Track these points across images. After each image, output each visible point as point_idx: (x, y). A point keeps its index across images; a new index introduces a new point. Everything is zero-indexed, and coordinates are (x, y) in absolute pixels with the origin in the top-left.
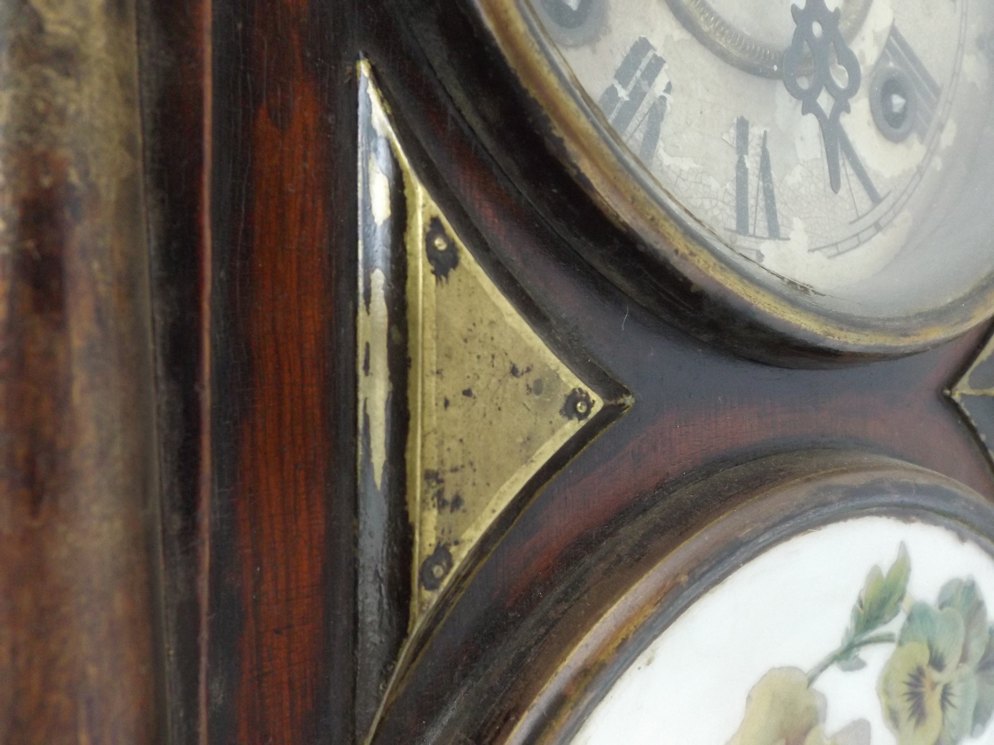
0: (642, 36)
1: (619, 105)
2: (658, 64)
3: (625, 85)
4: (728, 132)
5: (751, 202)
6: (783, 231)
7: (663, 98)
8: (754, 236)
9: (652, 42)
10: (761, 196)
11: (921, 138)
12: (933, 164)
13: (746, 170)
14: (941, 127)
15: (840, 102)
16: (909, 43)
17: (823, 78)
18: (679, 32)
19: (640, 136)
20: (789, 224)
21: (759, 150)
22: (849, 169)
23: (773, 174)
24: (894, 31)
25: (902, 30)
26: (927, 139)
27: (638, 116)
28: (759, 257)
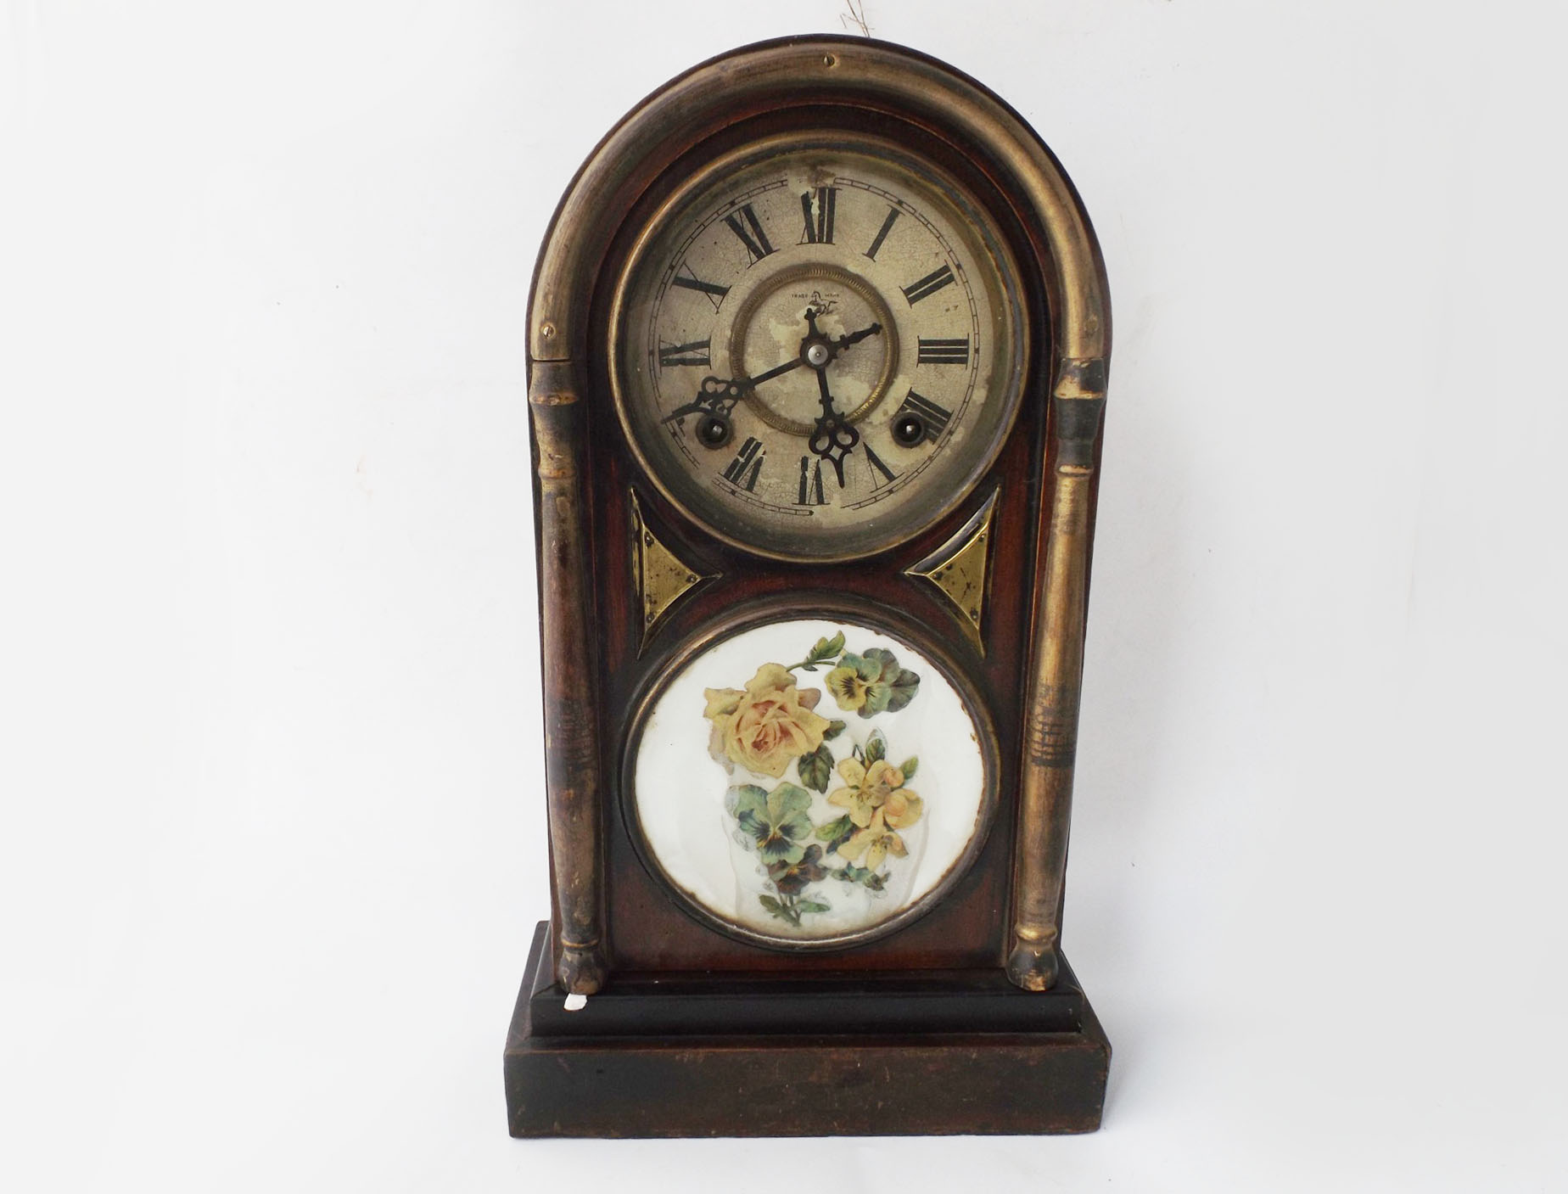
0: (751, 437)
1: (739, 465)
2: (759, 445)
3: (742, 457)
4: (796, 464)
5: (808, 490)
6: (826, 501)
8: (809, 505)
9: (755, 437)
10: (814, 487)
11: (934, 441)
12: (943, 453)
13: (806, 478)
14: (951, 433)
15: (846, 450)
16: (924, 396)
17: (834, 442)
18: (769, 430)
19: (749, 474)
20: (831, 498)
21: (814, 468)
22: (874, 467)
23: (822, 477)
24: (911, 394)
25: (918, 391)
26: (939, 441)
27: (748, 467)
28: (811, 513)
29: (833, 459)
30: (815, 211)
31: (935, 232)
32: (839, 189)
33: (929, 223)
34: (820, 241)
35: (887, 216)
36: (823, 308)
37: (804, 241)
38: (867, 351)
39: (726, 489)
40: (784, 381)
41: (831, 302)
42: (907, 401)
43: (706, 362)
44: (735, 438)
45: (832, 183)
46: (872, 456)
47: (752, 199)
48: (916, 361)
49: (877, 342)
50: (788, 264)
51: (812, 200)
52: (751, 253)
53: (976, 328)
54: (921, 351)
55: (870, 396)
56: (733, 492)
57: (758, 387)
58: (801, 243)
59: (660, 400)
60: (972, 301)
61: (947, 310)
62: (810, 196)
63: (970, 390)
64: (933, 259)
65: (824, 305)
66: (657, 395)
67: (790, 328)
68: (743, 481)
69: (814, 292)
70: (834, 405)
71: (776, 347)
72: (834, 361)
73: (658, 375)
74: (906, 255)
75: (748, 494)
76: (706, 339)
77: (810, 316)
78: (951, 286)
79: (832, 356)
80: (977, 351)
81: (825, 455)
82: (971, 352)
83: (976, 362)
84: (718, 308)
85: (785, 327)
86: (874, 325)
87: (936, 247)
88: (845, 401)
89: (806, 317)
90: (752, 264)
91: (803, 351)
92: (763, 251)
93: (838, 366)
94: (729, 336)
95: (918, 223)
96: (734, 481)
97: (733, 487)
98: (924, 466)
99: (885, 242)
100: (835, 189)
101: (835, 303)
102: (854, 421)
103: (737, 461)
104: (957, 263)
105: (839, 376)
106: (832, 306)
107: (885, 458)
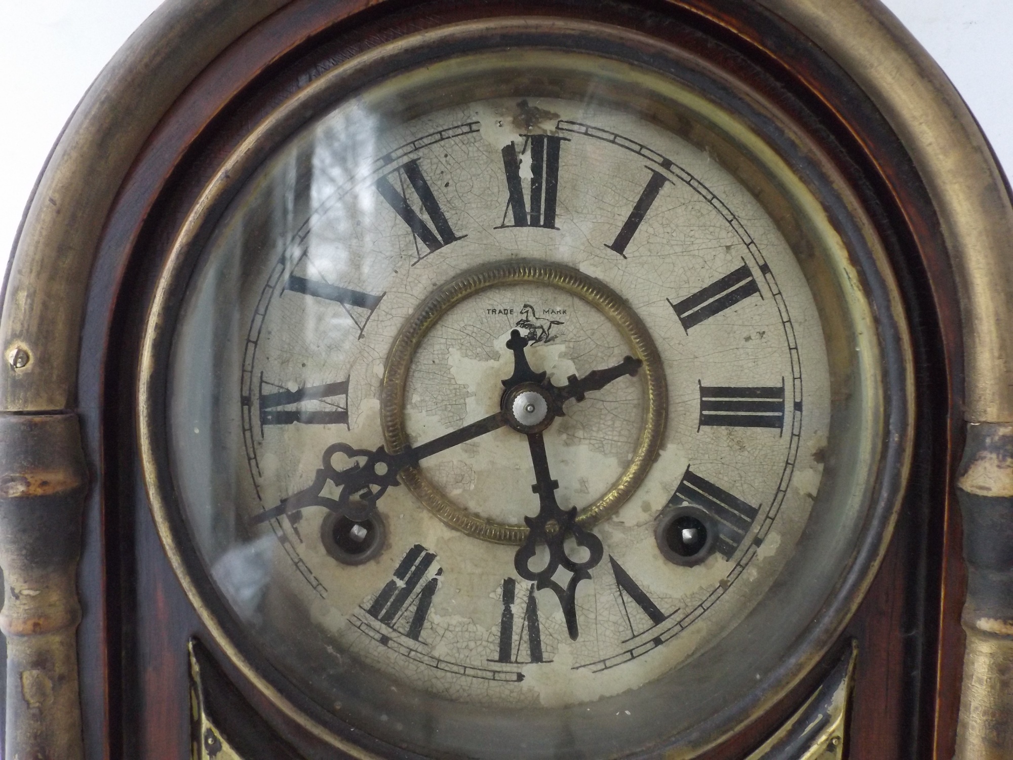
0: (417, 544)
1: (397, 592)
2: (429, 558)
3: (402, 579)
4: (495, 591)
5: (515, 637)
6: (545, 656)
7: (435, 580)
8: (516, 662)
9: (424, 545)
10: (526, 632)
11: (728, 553)
12: (744, 575)
13: (512, 615)
14: (758, 542)
15: (580, 572)
16: (712, 480)
17: (560, 558)
18: (448, 534)
19: (413, 609)
20: (554, 649)
21: (526, 599)
22: (627, 598)
23: (539, 613)
24: (689, 475)
25: (701, 472)
26: (738, 554)
27: (413, 596)
28: (520, 677)
29: (556, 588)
30: (526, 173)
31: (725, 212)
32: (565, 139)
33: (714, 197)
34: (535, 223)
35: (645, 185)
36: (539, 332)
37: (507, 223)
38: (614, 405)
39: (372, 633)
40: (473, 451)
41: (552, 322)
42: (682, 488)
43: (341, 417)
44: (389, 546)
45: (554, 129)
46: (624, 582)
47: (420, 153)
48: (697, 421)
49: (630, 390)
50: (479, 261)
51: (521, 157)
52: (419, 240)
53: (796, 369)
54: (704, 406)
55: (620, 478)
56: (384, 640)
57: (428, 462)
58: (503, 226)
59: (260, 481)
60: (788, 325)
61: (748, 339)
62: (518, 149)
63: (788, 471)
64: (722, 256)
65: (542, 327)
66: (255, 471)
67: (484, 365)
68: (402, 621)
69: (525, 306)
70: (558, 494)
71: (461, 393)
72: (558, 420)
73: (257, 437)
74: (678, 249)
75: (410, 642)
76: (340, 379)
77: (516, 343)
78: (754, 298)
79: (554, 413)
80: (798, 406)
81: (544, 580)
82: (789, 407)
83: (797, 424)
84: (362, 330)
85: (474, 362)
86: (628, 359)
87: (728, 237)
88: (577, 485)
89: (509, 345)
90: (420, 259)
91: (506, 402)
92: (440, 238)
93: (565, 428)
94: (381, 376)
95: (697, 196)
96: (387, 620)
97: (385, 630)
98: (713, 598)
99: (642, 227)
100: (559, 139)
101: (558, 323)
102: (595, 519)
103: (391, 585)
104: (761, 263)
105: (567, 444)
106: (554, 330)
107: (645, 583)
